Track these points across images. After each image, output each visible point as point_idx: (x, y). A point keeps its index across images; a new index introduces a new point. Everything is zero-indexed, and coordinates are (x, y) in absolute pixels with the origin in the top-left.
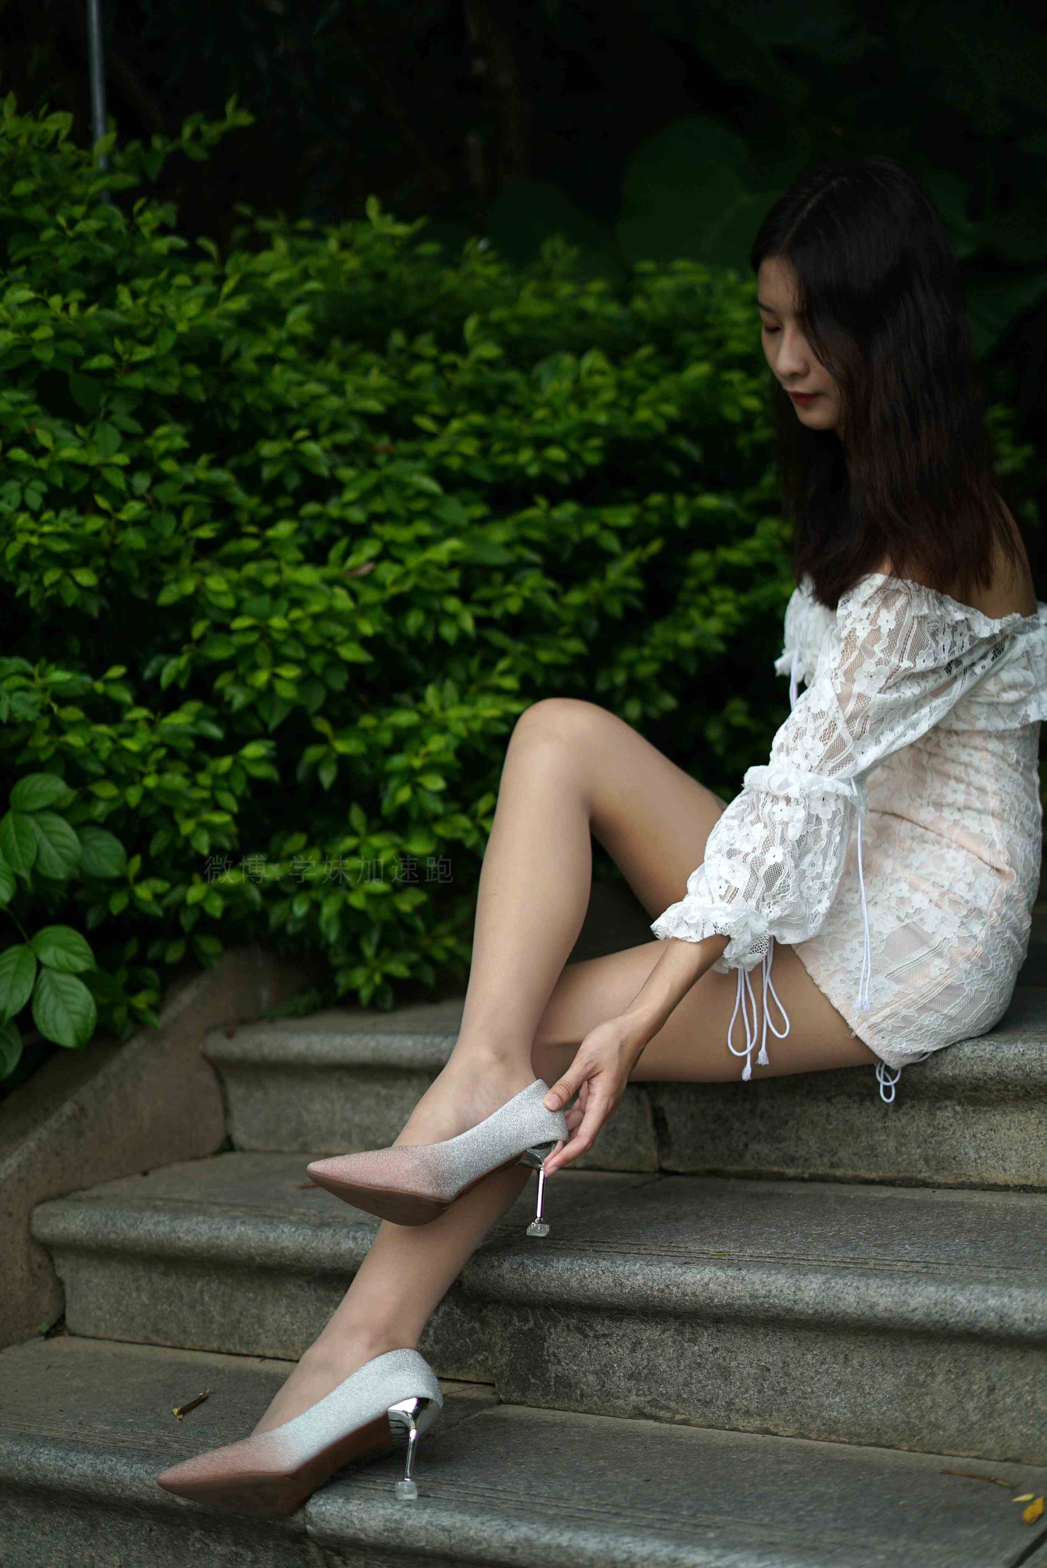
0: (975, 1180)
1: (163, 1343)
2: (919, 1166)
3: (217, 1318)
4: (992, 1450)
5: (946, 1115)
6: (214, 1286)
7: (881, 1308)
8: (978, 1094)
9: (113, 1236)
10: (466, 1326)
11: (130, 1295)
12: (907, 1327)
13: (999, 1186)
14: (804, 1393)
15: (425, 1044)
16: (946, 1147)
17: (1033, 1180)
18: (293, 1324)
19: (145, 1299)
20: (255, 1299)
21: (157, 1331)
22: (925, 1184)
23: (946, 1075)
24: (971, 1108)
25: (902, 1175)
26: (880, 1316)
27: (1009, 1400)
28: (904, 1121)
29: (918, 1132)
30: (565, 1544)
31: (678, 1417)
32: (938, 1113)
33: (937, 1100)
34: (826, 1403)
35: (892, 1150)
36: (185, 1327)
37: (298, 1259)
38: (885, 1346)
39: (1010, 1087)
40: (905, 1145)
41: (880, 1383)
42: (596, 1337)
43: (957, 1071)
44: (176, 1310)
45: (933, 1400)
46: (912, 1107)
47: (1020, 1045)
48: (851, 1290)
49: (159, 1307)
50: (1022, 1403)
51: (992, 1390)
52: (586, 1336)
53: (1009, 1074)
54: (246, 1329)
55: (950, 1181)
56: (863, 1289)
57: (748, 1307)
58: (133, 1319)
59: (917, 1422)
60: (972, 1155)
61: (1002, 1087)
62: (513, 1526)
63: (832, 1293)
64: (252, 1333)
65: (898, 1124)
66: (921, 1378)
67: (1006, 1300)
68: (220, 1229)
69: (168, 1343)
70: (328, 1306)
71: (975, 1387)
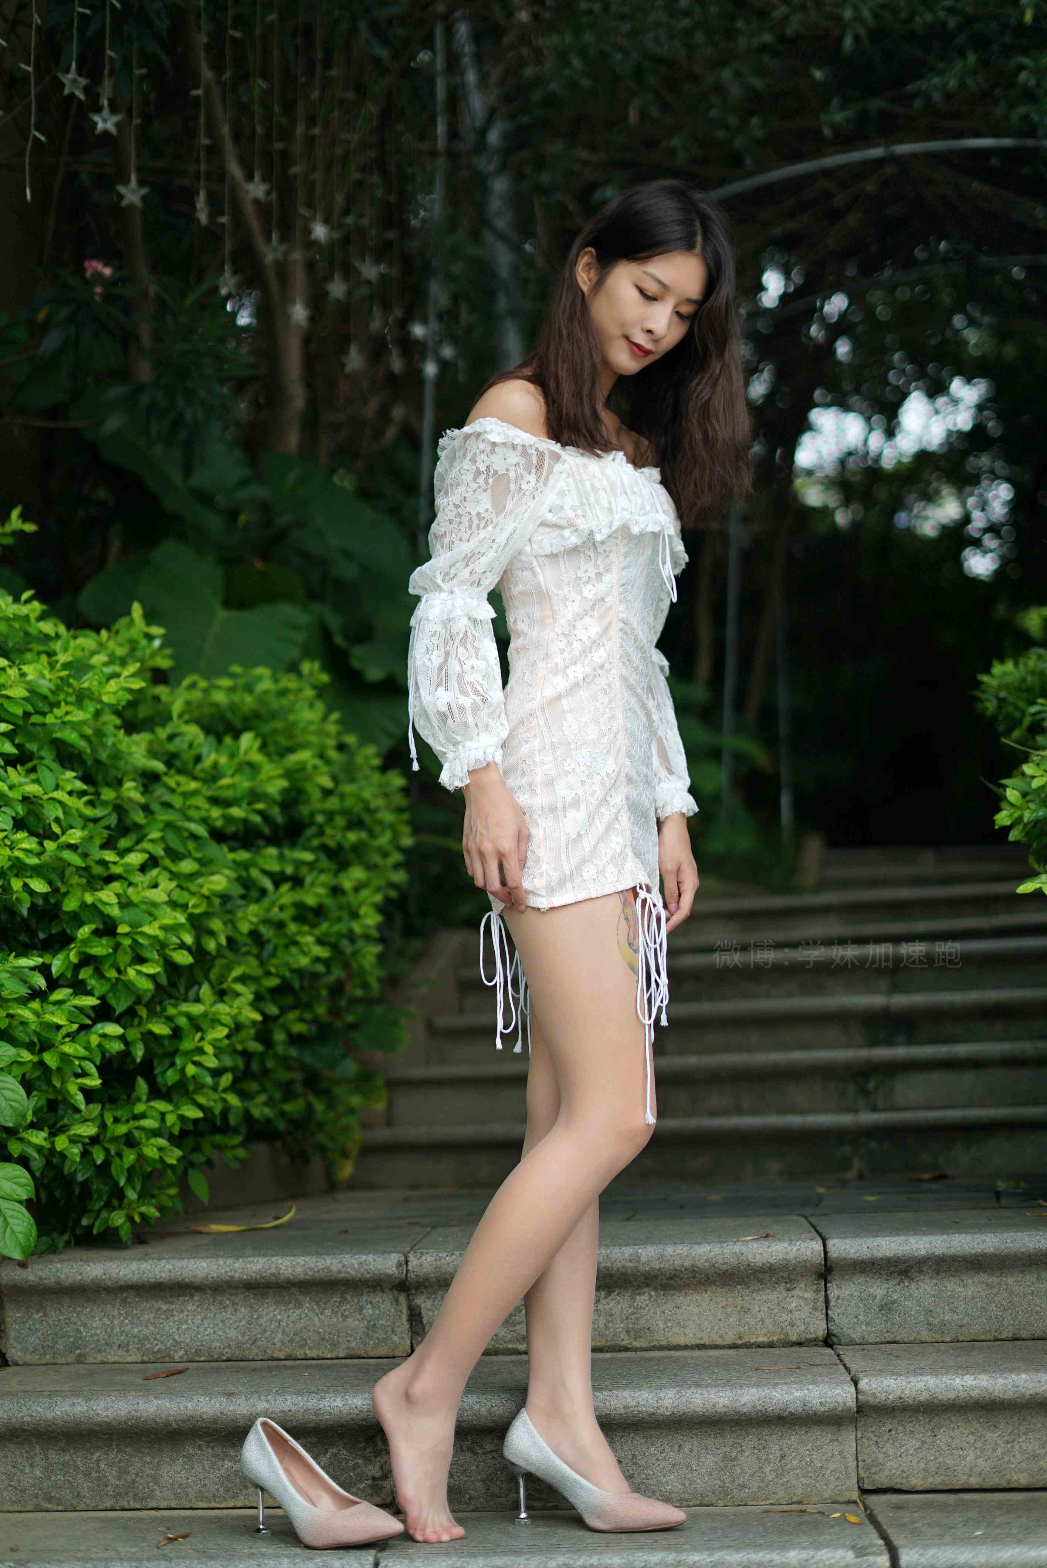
0: (664, 1343)
1: (55, 1508)
2: (622, 1336)
3: (113, 1481)
4: (783, 1498)
5: (642, 1299)
6: (112, 1456)
7: (721, 1405)
8: (672, 1282)
9: (28, 1419)
10: (351, 1463)
11: (22, 1471)
12: (736, 1417)
13: (680, 1346)
14: (647, 1475)
15: (219, 1265)
16: (642, 1321)
17: (706, 1341)
18: (188, 1479)
19: (38, 1473)
20: (152, 1462)
21: (49, 1500)
22: (626, 1349)
23: (655, 1269)
24: (662, 1293)
25: (608, 1344)
26: (719, 1411)
27: (794, 1463)
28: (611, 1305)
29: (622, 1312)
30: (596, 1564)
31: (550, 1505)
32: (638, 1297)
33: (639, 1287)
34: (664, 1481)
35: (602, 1326)
36: (78, 1492)
37: (215, 1421)
38: (710, 1435)
39: (697, 1275)
40: (612, 1322)
41: (704, 1462)
42: (485, 1454)
43: (662, 1265)
44: (70, 1479)
45: (741, 1469)
46: (618, 1294)
47: (706, 1245)
48: (697, 1396)
49: (53, 1479)
50: (803, 1463)
51: (783, 1457)
52: (476, 1454)
53: (701, 1266)
54: (141, 1487)
55: (645, 1345)
56: (706, 1395)
57: (621, 1415)
58: (24, 1491)
59: (730, 1485)
60: (661, 1325)
61: (691, 1275)
62: (551, 1559)
63: (684, 1399)
64: (147, 1490)
65: (607, 1307)
66: (734, 1455)
67: (806, 1392)
68: (137, 1404)
69: (60, 1508)
70: (223, 1461)
71: (771, 1457)
